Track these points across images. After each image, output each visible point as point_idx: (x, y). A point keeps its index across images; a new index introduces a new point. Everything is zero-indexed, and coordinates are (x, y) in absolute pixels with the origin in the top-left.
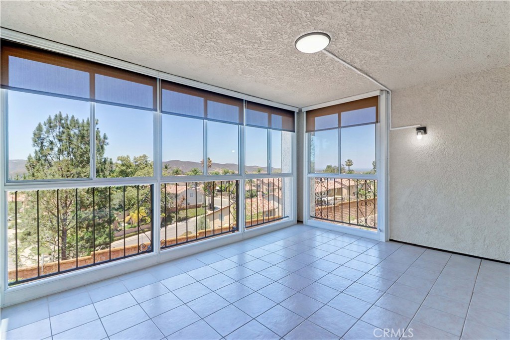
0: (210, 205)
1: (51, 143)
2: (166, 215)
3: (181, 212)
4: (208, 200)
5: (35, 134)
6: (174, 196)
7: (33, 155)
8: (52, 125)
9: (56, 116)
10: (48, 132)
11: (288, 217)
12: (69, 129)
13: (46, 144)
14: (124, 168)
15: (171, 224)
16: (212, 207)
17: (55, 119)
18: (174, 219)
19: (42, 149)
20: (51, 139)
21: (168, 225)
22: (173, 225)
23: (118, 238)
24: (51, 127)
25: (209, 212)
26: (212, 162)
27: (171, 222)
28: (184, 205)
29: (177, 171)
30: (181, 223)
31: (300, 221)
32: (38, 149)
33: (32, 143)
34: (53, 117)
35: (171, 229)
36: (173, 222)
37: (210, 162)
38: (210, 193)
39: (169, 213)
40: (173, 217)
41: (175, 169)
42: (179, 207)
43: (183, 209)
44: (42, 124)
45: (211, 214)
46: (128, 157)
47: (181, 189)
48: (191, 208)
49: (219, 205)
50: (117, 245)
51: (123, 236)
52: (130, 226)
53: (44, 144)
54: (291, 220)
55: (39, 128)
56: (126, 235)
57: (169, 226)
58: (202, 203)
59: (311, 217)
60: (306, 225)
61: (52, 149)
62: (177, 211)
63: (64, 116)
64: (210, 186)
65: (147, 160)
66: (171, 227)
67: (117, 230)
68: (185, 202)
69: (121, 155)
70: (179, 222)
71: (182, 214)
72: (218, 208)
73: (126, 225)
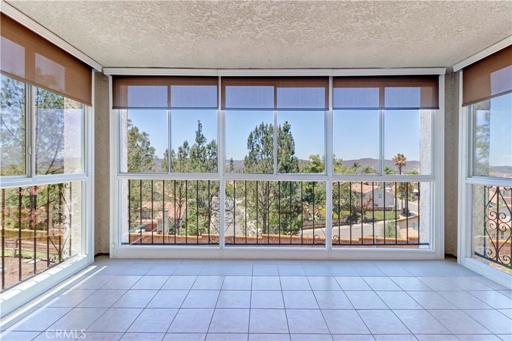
0: (404, 209)
1: (258, 145)
2: (351, 212)
3: (367, 213)
4: (401, 204)
5: (248, 140)
6: (360, 195)
7: (248, 155)
8: (258, 132)
9: (260, 126)
10: (256, 138)
11: (427, 244)
12: (268, 135)
13: (255, 147)
14: (315, 166)
15: (356, 224)
16: (406, 212)
17: (260, 128)
18: (360, 219)
19: (252, 151)
20: (258, 143)
21: (353, 224)
22: (359, 225)
23: (309, 227)
24: (257, 134)
25: (402, 218)
26: (407, 160)
27: (357, 222)
28: (370, 206)
29: (367, 169)
30: (367, 224)
31: (450, 256)
32: (250, 151)
33: (247, 146)
34: (258, 127)
35: (356, 229)
36: (358, 221)
37: (405, 159)
38: (403, 195)
39: (355, 212)
40: (359, 216)
41: (366, 167)
42: (365, 208)
43: (369, 210)
44: (253, 133)
45: (404, 220)
46: (318, 156)
47: (367, 189)
48: (378, 210)
49: (416, 211)
50: (307, 233)
51: (312, 226)
52: (319, 218)
53: (254, 147)
54: (431, 250)
55: (251, 136)
56: (315, 226)
57: (355, 225)
58: (393, 206)
59: (476, 254)
60: (461, 266)
61: (258, 151)
62: (363, 210)
63: (265, 125)
64: (404, 188)
65: (335, 158)
66: (357, 226)
67: (308, 220)
68: (371, 203)
69: (312, 154)
70: (365, 222)
71: (369, 215)
72: (413, 214)
73: (315, 216)
